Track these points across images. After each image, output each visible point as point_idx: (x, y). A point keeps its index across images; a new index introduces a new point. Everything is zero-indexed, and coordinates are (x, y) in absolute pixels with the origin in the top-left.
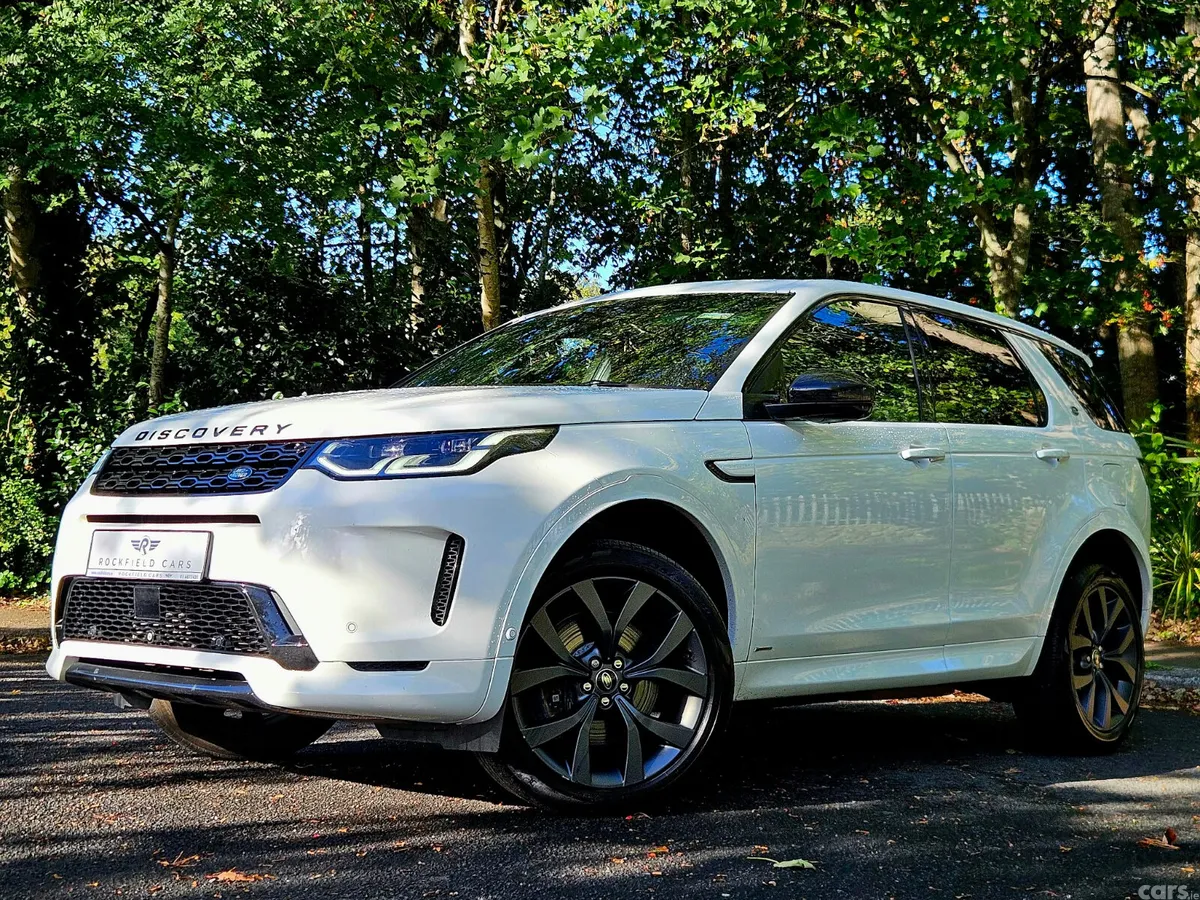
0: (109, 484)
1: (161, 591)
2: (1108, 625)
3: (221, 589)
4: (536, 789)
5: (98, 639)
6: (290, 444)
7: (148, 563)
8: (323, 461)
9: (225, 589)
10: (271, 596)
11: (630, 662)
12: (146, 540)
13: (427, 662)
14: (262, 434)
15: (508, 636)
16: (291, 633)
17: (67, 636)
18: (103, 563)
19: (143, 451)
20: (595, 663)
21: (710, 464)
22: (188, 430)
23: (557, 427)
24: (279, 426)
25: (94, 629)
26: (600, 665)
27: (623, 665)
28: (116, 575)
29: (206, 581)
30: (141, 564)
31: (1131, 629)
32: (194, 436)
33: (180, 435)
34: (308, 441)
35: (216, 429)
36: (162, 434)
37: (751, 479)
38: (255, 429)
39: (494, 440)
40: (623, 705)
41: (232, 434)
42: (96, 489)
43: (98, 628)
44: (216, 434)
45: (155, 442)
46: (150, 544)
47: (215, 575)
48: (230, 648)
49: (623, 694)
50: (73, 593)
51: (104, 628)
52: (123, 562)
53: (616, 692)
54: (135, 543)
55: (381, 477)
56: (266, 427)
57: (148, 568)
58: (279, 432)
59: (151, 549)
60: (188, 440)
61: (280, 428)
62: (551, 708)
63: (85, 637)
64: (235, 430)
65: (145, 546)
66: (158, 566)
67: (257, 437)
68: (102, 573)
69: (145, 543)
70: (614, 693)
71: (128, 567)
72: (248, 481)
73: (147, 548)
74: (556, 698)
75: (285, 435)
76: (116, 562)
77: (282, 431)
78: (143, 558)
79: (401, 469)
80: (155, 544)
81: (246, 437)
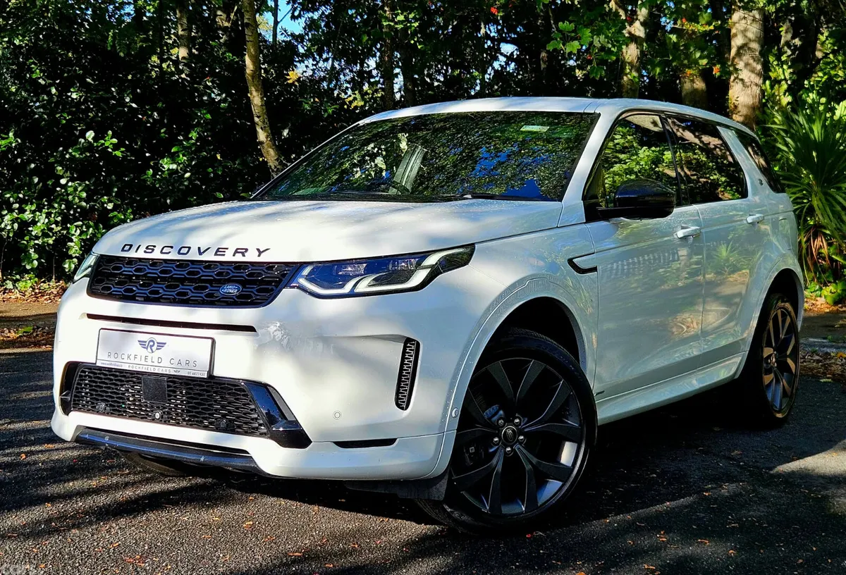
0: (104, 289)
1: (168, 382)
2: (782, 336)
3: (224, 384)
4: (464, 521)
5: (108, 414)
6: (270, 266)
7: (155, 360)
8: (302, 281)
9: (228, 384)
10: (268, 389)
11: (526, 419)
12: (153, 341)
13: (396, 439)
14: (244, 256)
15: (453, 415)
16: (286, 419)
17: (74, 407)
18: (112, 356)
19: (131, 261)
20: (501, 422)
21: (571, 262)
22: (172, 247)
23: (473, 245)
24: (258, 250)
25: (103, 405)
26: (504, 424)
27: (520, 422)
28: (125, 367)
29: (211, 376)
30: (149, 359)
31: (793, 338)
32: (179, 253)
33: (165, 250)
34: (287, 264)
35: (199, 248)
36: (147, 248)
37: (594, 269)
38: (236, 252)
39: (432, 260)
40: (521, 451)
41: (216, 254)
42: (92, 292)
43: (107, 405)
44: (200, 253)
45: (141, 254)
46: (156, 344)
47: (218, 372)
48: (231, 429)
49: (521, 444)
50: (81, 376)
51: (111, 405)
52: (132, 357)
53: (516, 442)
54: (142, 343)
55: (352, 295)
56: (247, 250)
57: (156, 364)
58: (259, 256)
59: (157, 349)
60: (173, 256)
61: (260, 252)
62: (469, 457)
63: (93, 410)
64: (218, 251)
65: (151, 346)
66: (166, 363)
67: (239, 258)
68: (111, 364)
69: (151, 343)
70: (514, 444)
71: (137, 361)
72: (238, 297)
73: (154, 348)
74: (472, 450)
75: (265, 258)
76: (125, 357)
77: (262, 254)
78: (150, 355)
79: (366, 287)
80: (161, 345)
81: (228, 257)
